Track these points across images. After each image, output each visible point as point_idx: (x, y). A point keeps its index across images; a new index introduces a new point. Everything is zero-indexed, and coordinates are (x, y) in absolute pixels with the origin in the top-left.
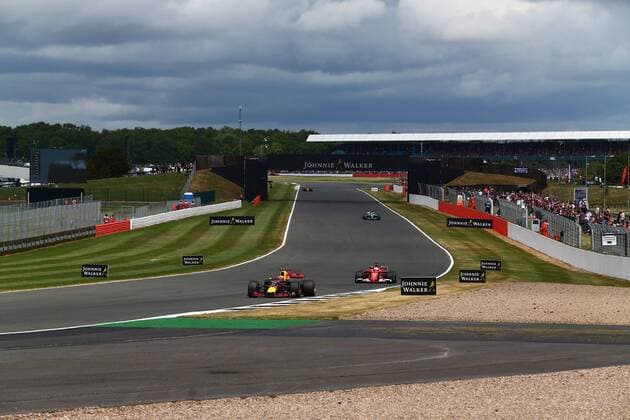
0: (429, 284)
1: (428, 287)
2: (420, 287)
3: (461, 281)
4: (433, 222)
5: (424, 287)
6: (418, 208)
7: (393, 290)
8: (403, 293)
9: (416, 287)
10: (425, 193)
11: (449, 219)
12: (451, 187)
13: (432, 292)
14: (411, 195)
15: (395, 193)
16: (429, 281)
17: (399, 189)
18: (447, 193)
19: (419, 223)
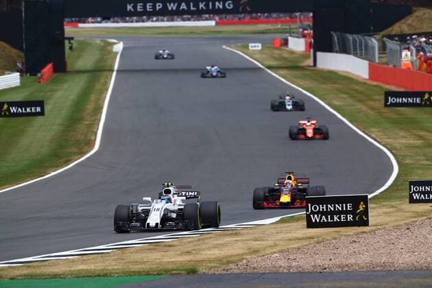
0: (356, 207)
1: (353, 212)
2: (339, 213)
3: (412, 201)
4: (359, 101)
5: (347, 212)
6: (332, 77)
7: (292, 219)
8: (311, 225)
9: (332, 213)
10: (344, 50)
11: (389, 94)
12: (391, 37)
13: (362, 220)
14: (319, 54)
15: (292, 52)
16: (356, 201)
17: (297, 45)
18: (383, 48)
19: (336, 103)
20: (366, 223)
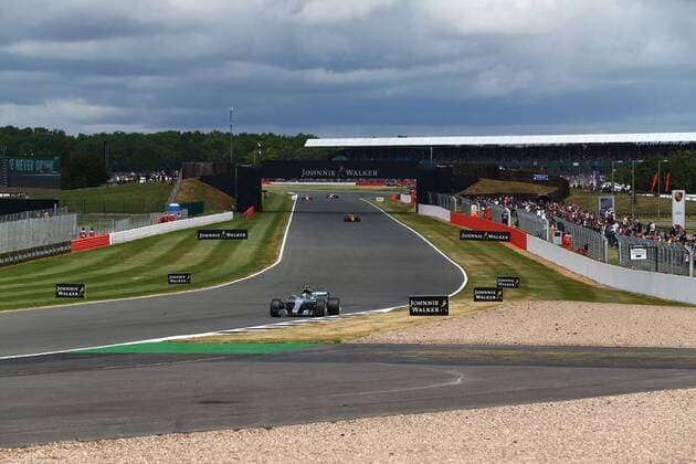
0: (440, 303)
1: (439, 306)
2: (430, 307)
3: (476, 300)
4: (445, 236)
5: (435, 307)
6: (428, 220)
7: (401, 310)
8: (412, 314)
9: (426, 307)
10: (436, 204)
11: (462, 232)
12: (464, 196)
13: (444, 312)
14: (420, 205)
15: (403, 203)
16: (441, 299)
17: (406, 199)
18: (460, 202)
19: (430, 236)
20: (447, 314)
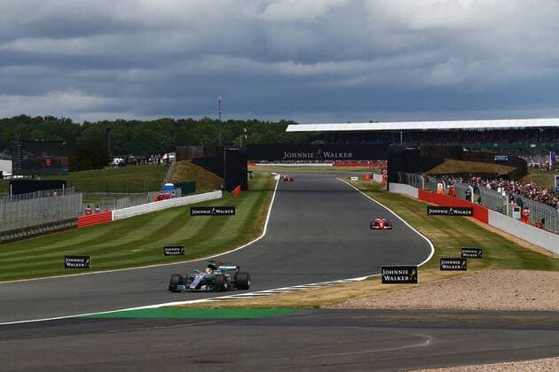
0: (410, 272)
1: (409, 275)
2: (401, 275)
3: (442, 269)
4: (414, 211)
5: (405, 275)
6: (398, 197)
7: (374, 278)
8: (384, 282)
9: (397, 276)
10: (405, 182)
11: (429, 207)
12: (432, 175)
13: (414, 281)
14: (390, 184)
15: (375, 182)
16: (410, 269)
18: (427, 181)
20: (416, 282)
